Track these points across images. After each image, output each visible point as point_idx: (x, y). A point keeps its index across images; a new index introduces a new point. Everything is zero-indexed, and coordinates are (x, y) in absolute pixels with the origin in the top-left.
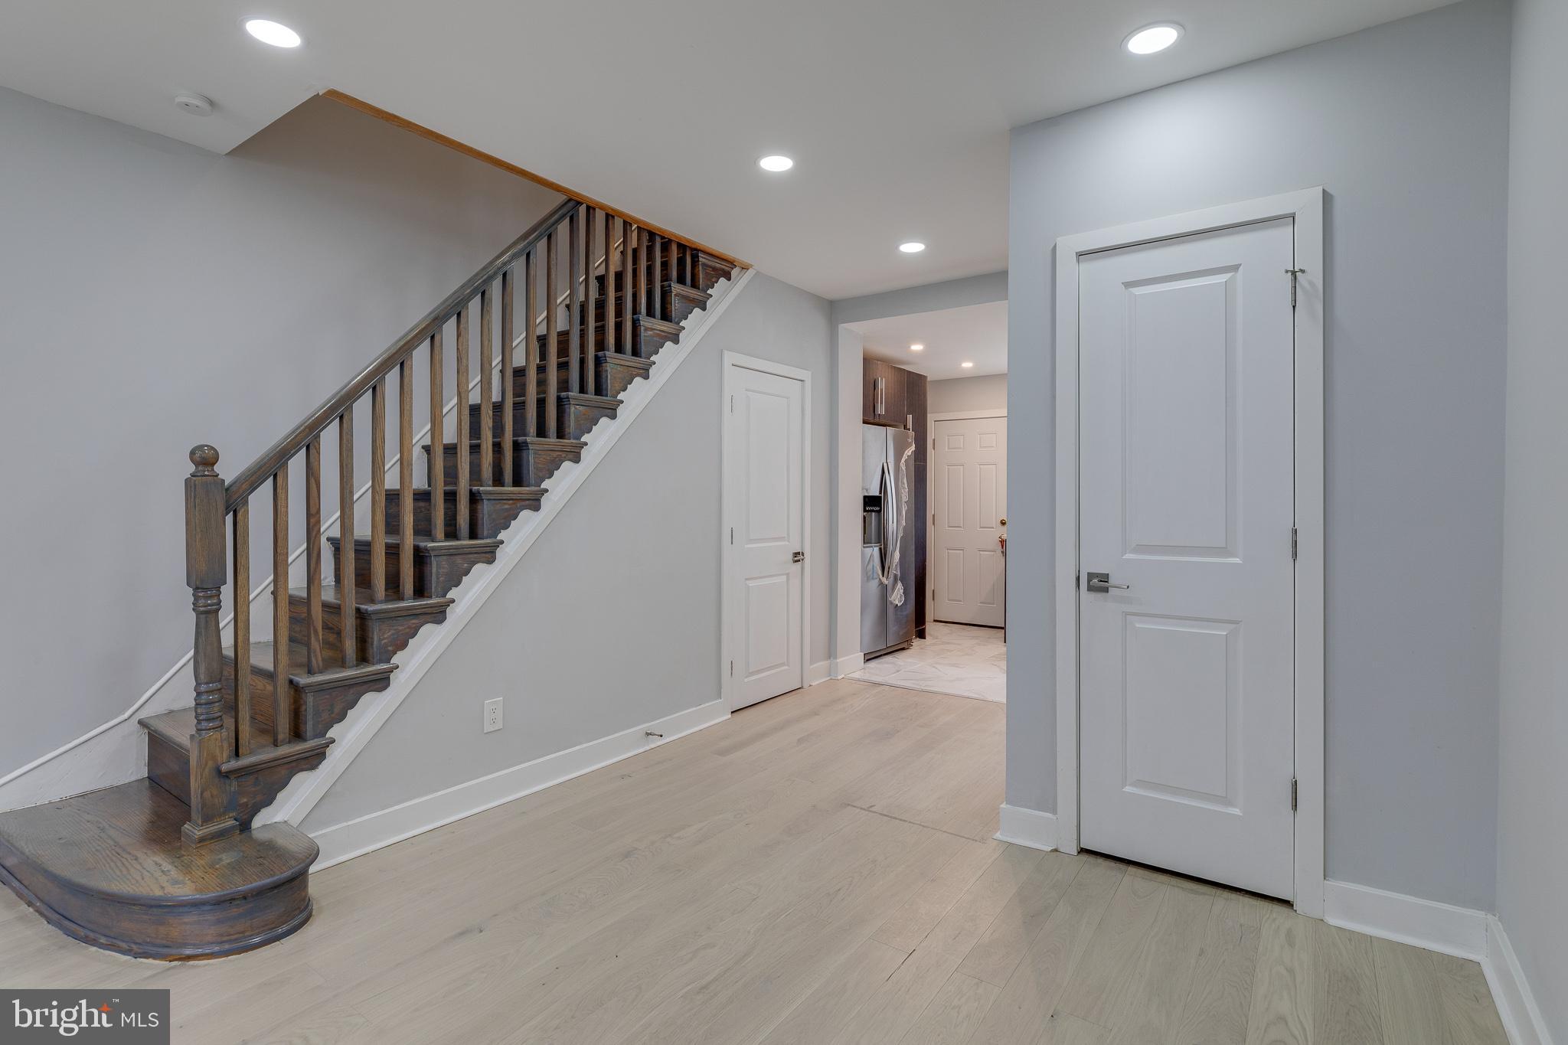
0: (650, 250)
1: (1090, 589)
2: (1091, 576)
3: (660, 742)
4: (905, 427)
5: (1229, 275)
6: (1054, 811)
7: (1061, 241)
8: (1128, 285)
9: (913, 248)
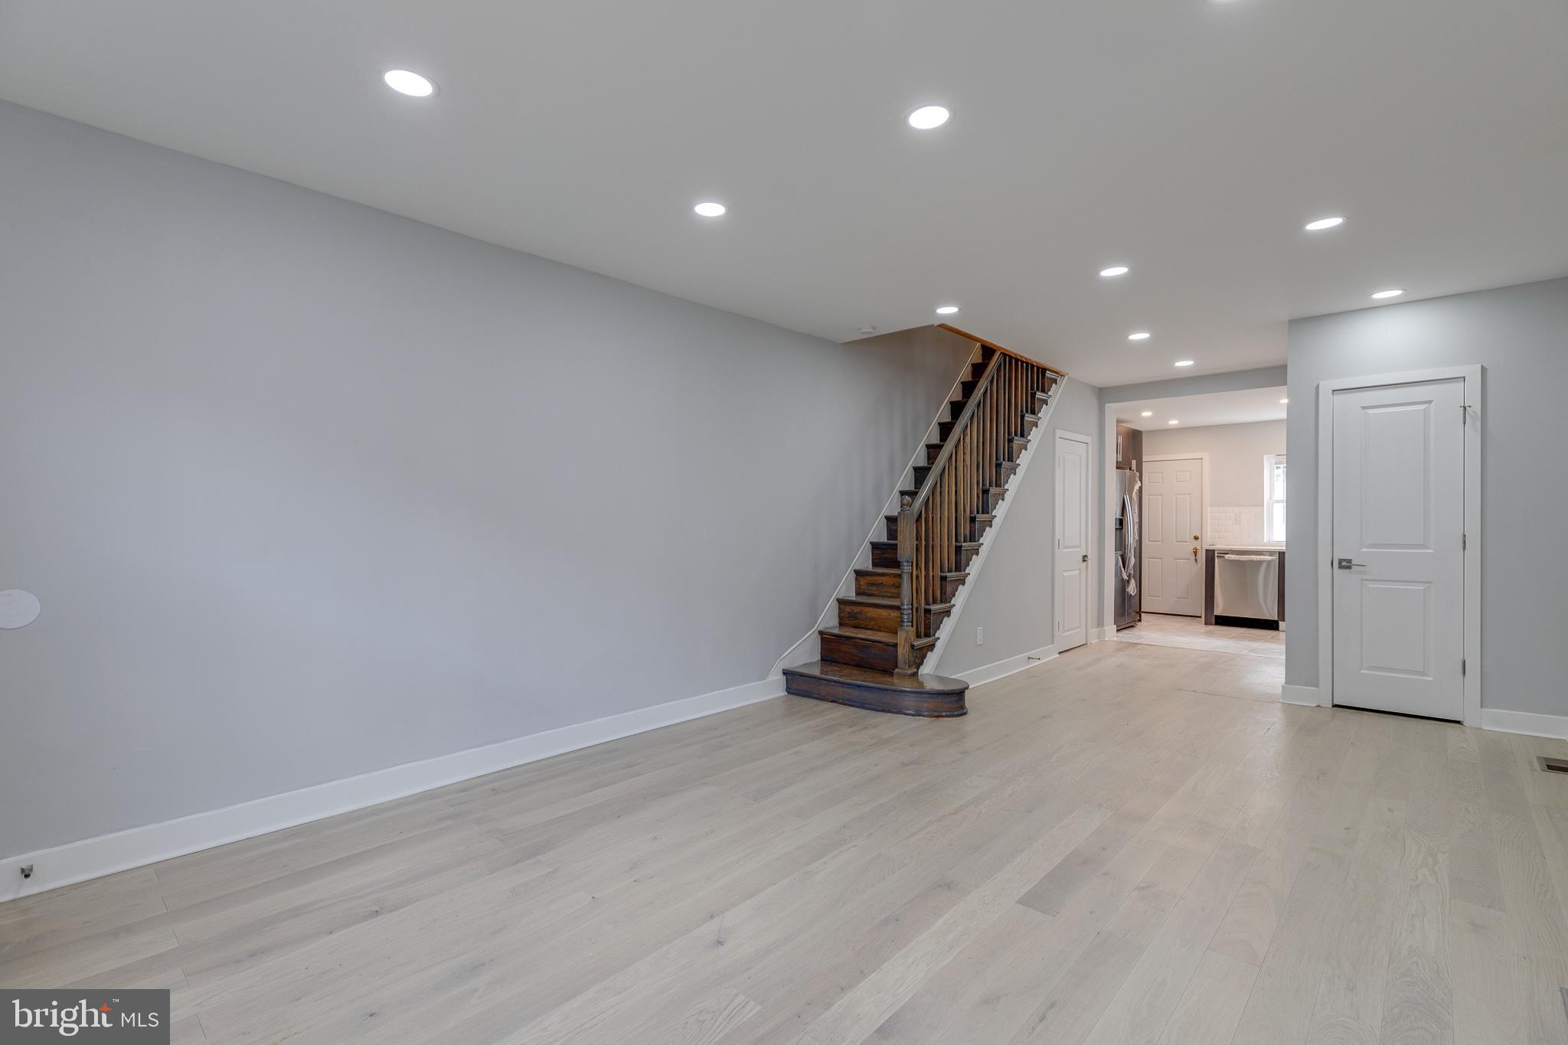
0: (1010, 364)
1: (1341, 567)
2: (1340, 561)
3: (1038, 663)
4: (1130, 469)
5: (1426, 405)
6: (1317, 685)
7: (1322, 384)
8: (1364, 408)
9: (1184, 364)
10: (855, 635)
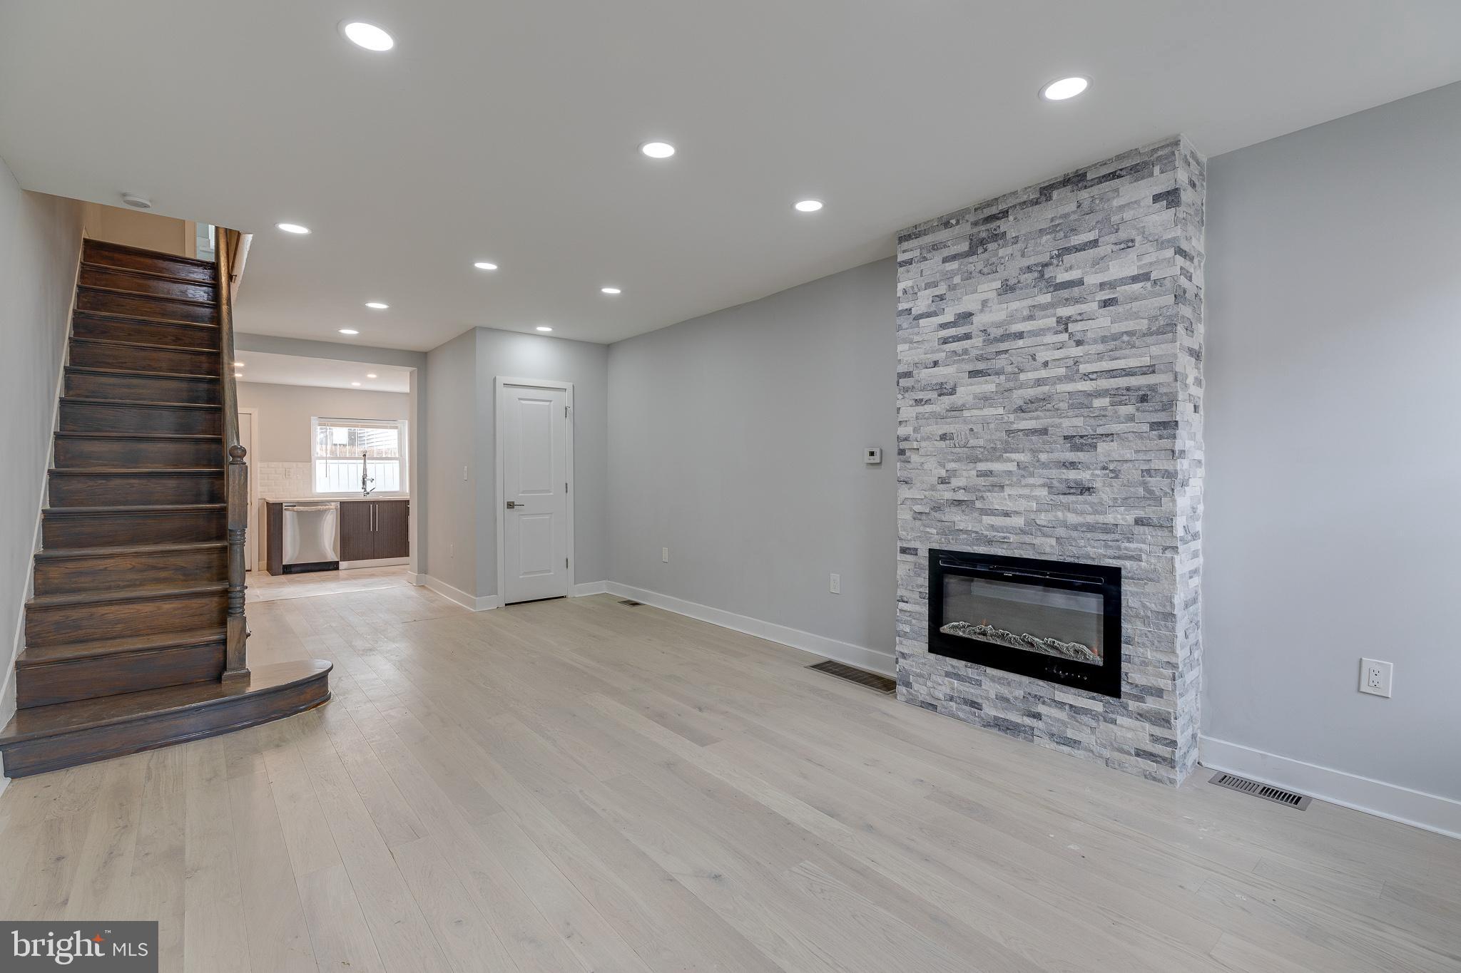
1: (508, 507)
2: (508, 503)
5: (549, 403)
7: (498, 378)
9: (349, 332)
10: (120, 649)
